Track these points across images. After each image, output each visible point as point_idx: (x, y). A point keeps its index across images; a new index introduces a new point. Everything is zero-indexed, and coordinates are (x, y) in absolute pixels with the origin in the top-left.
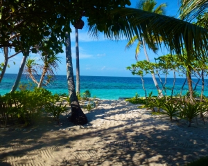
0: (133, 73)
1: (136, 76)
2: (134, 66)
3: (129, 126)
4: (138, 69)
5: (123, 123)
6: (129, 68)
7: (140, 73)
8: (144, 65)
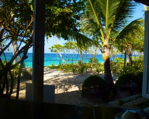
0: (52, 51)
1: (53, 53)
2: (53, 47)
3: (57, 78)
4: (54, 49)
5: (53, 77)
6: (50, 48)
7: (55, 51)
8: (58, 47)
